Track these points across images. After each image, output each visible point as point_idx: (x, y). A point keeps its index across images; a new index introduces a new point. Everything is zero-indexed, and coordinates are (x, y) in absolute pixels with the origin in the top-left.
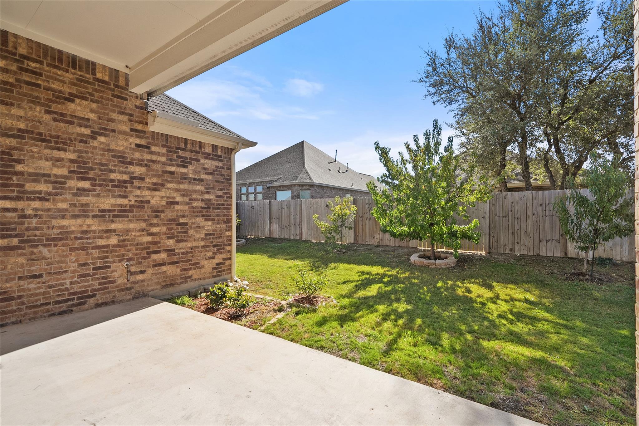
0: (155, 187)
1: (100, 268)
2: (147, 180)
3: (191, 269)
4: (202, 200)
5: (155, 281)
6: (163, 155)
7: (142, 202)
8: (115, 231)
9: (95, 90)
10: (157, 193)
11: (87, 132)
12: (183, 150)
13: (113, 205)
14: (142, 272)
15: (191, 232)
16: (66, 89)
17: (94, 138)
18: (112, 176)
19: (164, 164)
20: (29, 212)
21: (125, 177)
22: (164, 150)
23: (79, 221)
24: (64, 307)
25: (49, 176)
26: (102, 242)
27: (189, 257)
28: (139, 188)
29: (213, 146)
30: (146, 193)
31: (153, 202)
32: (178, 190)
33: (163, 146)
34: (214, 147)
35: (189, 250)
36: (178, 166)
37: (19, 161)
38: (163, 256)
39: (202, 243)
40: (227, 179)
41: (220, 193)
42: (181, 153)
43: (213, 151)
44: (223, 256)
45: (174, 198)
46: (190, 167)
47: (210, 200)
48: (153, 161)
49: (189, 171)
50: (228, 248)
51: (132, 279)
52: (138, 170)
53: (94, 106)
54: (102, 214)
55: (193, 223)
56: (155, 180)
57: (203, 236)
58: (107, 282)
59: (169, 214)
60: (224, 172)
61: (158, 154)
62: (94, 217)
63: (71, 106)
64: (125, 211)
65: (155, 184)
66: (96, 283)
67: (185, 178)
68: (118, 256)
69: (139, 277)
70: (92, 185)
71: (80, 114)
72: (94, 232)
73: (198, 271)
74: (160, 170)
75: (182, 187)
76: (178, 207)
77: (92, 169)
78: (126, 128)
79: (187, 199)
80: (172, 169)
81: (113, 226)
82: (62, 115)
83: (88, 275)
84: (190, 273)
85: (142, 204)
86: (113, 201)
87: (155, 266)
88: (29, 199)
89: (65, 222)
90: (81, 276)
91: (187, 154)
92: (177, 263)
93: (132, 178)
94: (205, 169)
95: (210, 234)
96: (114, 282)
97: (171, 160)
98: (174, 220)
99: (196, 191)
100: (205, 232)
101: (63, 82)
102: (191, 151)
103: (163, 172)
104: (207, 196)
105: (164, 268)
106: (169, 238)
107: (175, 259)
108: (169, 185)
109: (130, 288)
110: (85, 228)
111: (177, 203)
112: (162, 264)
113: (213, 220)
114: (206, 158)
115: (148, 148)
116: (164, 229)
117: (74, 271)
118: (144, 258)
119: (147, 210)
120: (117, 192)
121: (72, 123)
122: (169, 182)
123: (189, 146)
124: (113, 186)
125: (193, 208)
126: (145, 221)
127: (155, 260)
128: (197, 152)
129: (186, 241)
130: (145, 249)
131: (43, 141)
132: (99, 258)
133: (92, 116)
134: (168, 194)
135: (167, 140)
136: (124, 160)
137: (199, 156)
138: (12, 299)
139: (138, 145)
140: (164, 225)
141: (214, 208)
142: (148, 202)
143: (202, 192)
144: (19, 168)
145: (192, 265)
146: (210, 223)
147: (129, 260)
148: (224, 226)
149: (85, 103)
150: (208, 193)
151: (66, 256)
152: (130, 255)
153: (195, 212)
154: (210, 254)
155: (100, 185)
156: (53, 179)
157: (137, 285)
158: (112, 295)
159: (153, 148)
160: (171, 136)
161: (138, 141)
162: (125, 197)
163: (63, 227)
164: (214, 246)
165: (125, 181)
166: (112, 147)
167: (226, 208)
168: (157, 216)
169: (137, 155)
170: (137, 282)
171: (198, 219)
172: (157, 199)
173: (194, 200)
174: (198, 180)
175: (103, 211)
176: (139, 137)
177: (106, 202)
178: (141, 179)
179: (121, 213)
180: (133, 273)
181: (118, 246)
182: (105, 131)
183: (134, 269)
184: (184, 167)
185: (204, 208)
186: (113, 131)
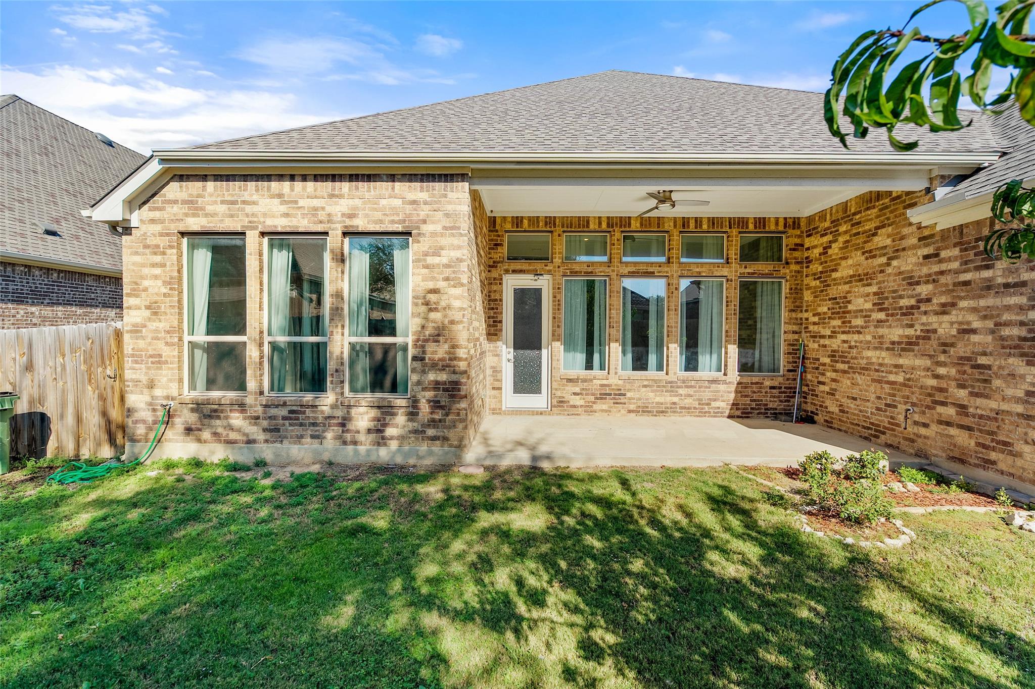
0: (944, 309)
1: (889, 406)
2: (935, 301)
3: (994, 449)
4: (1022, 324)
5: (939, 444)
6: (956, 258)
7: (928, 331)
8: (902, 366)
9: (891, 212)
10: (946, 318)
11: (884, 260)
13: (901, 337)
14: (926, 425)
15: (997, 383)
16: (873, 225)
17: (888, 265)
18: (902, 303)
19: (957, 272)
20: (853, 344)
21: (913, 302)
22: (956, 252)
23: (878, 352)
24: (866, 433)
25: (861, 311)
26: (892, 378)
27: (992, 426)
28: (925, 313)
30: (933, 319)
32: (974, 310)
33: (955, 246)
35: (993, 415)
36: (978, 268)
37: (849, 302)
38: (951, 412)
39: (1020, 409)
45: (969, 323)
48: (942, 273)
52: (924, 290)
53: (890, 229)
54: (893, 347)
55: (1000, 367)
56: (943, 300)
57: (1020, 393)
58: (894, 423)
59: (961, 350)
61: (949, 260)
62: (887, 349)
63: (876, 239)
64: (910, 343)
65: (944, 305)
66: (886, 420)
67: (988, 287)
68: (903, 397)
69: (923, 431)
70: (887, 315)
71: (881, 245)
72: (886, 365)
73: (1010, 459)
74: (950, 282)
75: (983, 303)
76: (975, 338)
77: (887, 298)
78: (914, 241)
79: (990, 324)
80: (967, 277)
81: (901, 361)
82: (871, 251)
83: (881, 410)
84: (993, 456)
85: (928, 334)
86: (900, 331)
87: (940, 422)
88: (854, 333)
89: (869, 353)
90: (877, 409)
92: (969, 429)
93: (919, 301)
96: (899, 426)
97: (966, 263)
98: (968, 359)
99: (1008, 308)
100: (1026, 387)
101: (871, 220)
103: (955, 284)
105: (953, 431)
106: (962, 386)
107: (967, 421)
108: (963, 304)
109: (914, 441)
110: (880, 361)
111: (974, 331)
112: (948, 424)
116: (953, 371)
117: (873, 403)
118: (928, 407)
119: (934, 343)
120: (906, 320)
121: (874, 257)
122: (961, 298)
124: (904, 314)
125: (1002, 338)
126: (931, 356)
127: (940, 414)
129: (987, 397)
130: (930, 395)
131: (860, 280)
132: (890, 395)
133: (888, 242)
134: (960, 318)
135: (961, 233)
136: (912, 282)
138: (844, 412)
139: (926, 257)
140: (955, 364)
142: (935, 331)
143: (1021, 308)
144: (850, 307)
145: (998, 442)
147: (913, 405)
149: (884, 230)
151: (869, 386)
152: (915, 400)
153: (1007, 347)
155: (892, 315)
156: (864, 314)
157: (919, 440)
158: (897, 440)
159: (944, 254)
160: (967, 225)
161: (926, 252)
162: (912, 326)
163: (867, 358)
165: (912, 307)
166: (902, 269)
168: (944, 352)
169: (925, 270)
170: (919, 436)
171: (1011, 360)
172: (945, 326)
173: (1006, 324)
174: (1016, 285)
175: (893, 343)
176: (926, 246)
177: (896, 333)
178: (929, 300)
179: (908, 345)
180: (916, 423)
181: (905, 385)
182: (898, 252)
183: (916, 417)
184: (987, 267)
185: (1025, 339)
186: (904, 249)
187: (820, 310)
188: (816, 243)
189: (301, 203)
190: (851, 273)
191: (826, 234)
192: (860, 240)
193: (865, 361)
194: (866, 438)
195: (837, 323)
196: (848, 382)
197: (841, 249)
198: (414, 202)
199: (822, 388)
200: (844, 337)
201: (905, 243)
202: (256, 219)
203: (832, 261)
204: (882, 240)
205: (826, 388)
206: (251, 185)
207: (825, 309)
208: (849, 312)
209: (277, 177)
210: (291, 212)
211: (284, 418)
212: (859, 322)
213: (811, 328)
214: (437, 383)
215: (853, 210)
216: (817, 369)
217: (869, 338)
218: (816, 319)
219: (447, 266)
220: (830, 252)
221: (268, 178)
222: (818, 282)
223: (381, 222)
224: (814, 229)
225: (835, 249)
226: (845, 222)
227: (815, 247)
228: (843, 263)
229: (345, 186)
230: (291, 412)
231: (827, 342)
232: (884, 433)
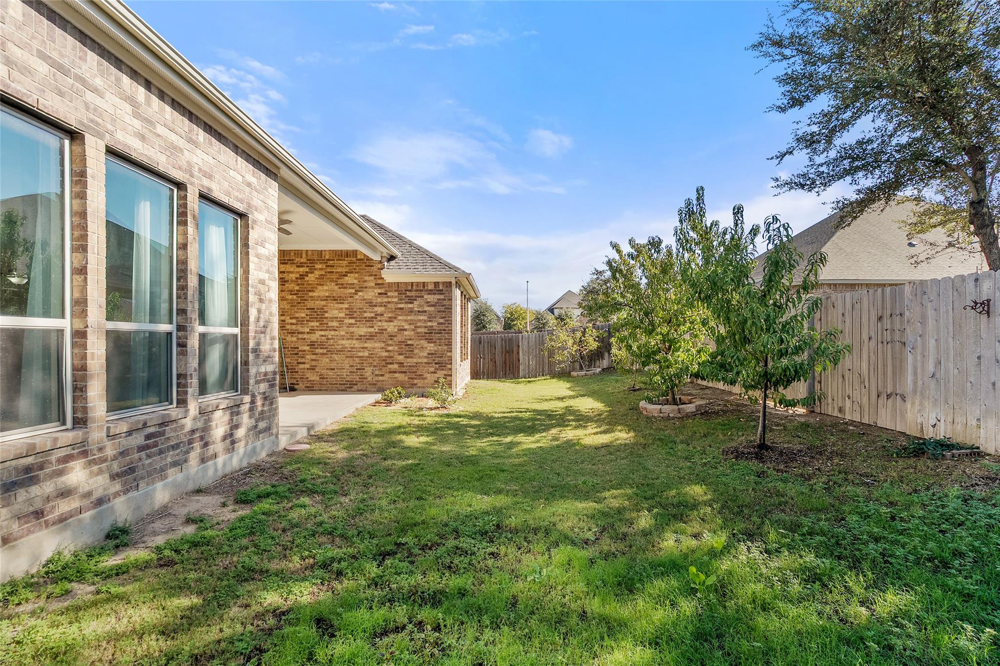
0: (390, 320)
1: (359, 369)
2: (385, 315)
3: (416, 379)
4: (426, 327)
6: (396, 297)
7: (382, 330)
8: (367, 348)
9: (357, 266)
10: (391, 323)
11: (353, 291)
12: (410, 291)
13: (366, 332)
14: (382, 375)
15: (416, 351)
16: (344, 270)
17: (356, 294)
18: (366, 315)
19: (396, 303)
20: (330, 337)
21: (373, 315)
22: (396, 294)
23: (350, 341)
24: (343, 387)
25: (337, 318)
26: (360, 354)
27: (414, 369)
28: (380, 321)
29: (435, 283)
30: (385, 324)
31: (389, 330)
32: (406, 321)
33: (395, 291)
34: (436, 284)
35: (415, 365)
36: (406, 303)
37: (326, 312)
38: (396, 366)
39: (425, 360)
40: (449, 308)
41: (442, 321)
42: (408, 293)
43: (435, 287)
44: (445, 372)
45: (403, 326)
46: (415, 302)
47: (432, 326)
48: (389, 302)
49: (415, 306)
50: (449, 366)
51: (377, 378)
52: (379, 310)
53: (356, 275)
54: (360, 338)
55: (417, 345)
56: (390, 315)
57: (426, 354)
58: (363, 378)
59: (399, 338)
60: (446, 303)
61: (392, 297)
62: (357, 339)
63: (346, 278)
64: (372, 336)
65: (390, 318)
66: (358, 377)
67: (411, 311)
68: (368, 363)
69: (381, 378)
70: (356, 321)
71: (350, 282)
72: (356, 348)
73: (422, 381)
74: (394, 308)
75: (409, 318)
76: (406, 333)
77: (356, 312)
78: (373, 284)
79: (413, 327)
80: (402, 306)
81: (366, 345)
82: (342, 284)
83: (354, 372)
84: (416, 381)
85: (382, 331)
86: (365, 330)
87: (390, 372)
88: (330, 330)
89: (344, 342)
90: (351, 372)
91: (413, 294)
92: (405, 372)
93: (376, 315)
94: (428, 302)
95: (432, 354)
96: (366, 378)
97: (401, 300)
98: (404, 342)
99: (420, 321)
100: (427, 351)
101: (343, 267)
102: (417, 291)
103: (396, 309)
104: (429, 324)
105: (396, 375)
106: (400, 354)
107: (404, 369)
108: (400, 318)
109: (375, 384)
110: (352, 346)
111: (405, 330)
112: (395, 372)
113: (435, 342)
114: (429, 294)
115: (386, 294)
116: (396, 348)
117: (348, 369)
118: (383, 366)
119: (385, 335)
120: (368, 324)
121: (346, 288)
122: (399, 315)
123: (414, 287)
124: (366, 321)
125: (418, 333)
126: (384, 342)
127: (390, 369)
128: (421, 291)
129: (412, 358)
130: (384, 360)
131: (335, 300)
132: (359, 363)
133: (356, 281)
134: (399, 324)
135: (398, 286)
136: (371, 304)
137: (423, 293)
138: (324, 378)
139: (379, 294)
140: (396, 345)
141: (435, 333)
142: (386, 330)
143: (425, 321)
144: (326, 315)
145: (417, 375)
146: (432, 345)
147: (375, 366)
148: (446, 347)
149: (352, 275)
150: (430, 321)
151: (344, 360)
152: (375, 364)
153: (420, 336)
154: (432, 369)
155: (359, 321)
156: (339, 319)
157: (379, 383)
158: (365, 386)
159: (389, 294)
160: (401, 283)
161: (380, 291)
162: (373, 327)
163: (342, 345)
164: (436, 363)
165: (372, 317)
166: (365, 297)
167: (448, 333)
168: (391, 339)
169: (379, 300)
170: (379, 381)
171: (421, 341)
172: (391, 328)
173: (419, 327)
174: (422, 312)
175: (361, 336)
176: (380, 288)
177: (363, 330)
178: (382, 315)
179: (371, 337)
180: (376, 375)
181: (369, 357)
182: (361, 289)
183: (377, 372)
184: (411, 303)
185: (427, 333)
186: (366, 287)
187: (297, 315)
188: (292, 270)
190: (327, 294)
191: (302, 266)
192: (334, 276)
193: (340, 347)
194: (342, 390)
195: (315, 324)
196: (327, 360)
197: (317, 278)
198: (249, 185)
199: (301, 366)
200: (323, 333)
201: (365, 284)
203: (309, 284)
204: (350, 279)
205: (307, 366)
207: (303, 315)
208: (326, 318)
211: (141, 449)
212: (335, 324)
213: (288, 327)
215: (327, 257)
216: (296, 354)
217: (343, 333)
218: (294, 321)
220: (306, 278)
222: (295, 297)
223: (228, 194)
224: (290, 260)
225: (311, 278)
226: (321, 263)
227: (292, 272)
228: (320, 288)
230: (148, 437)
231: (305, 336)
232: (356, 384)
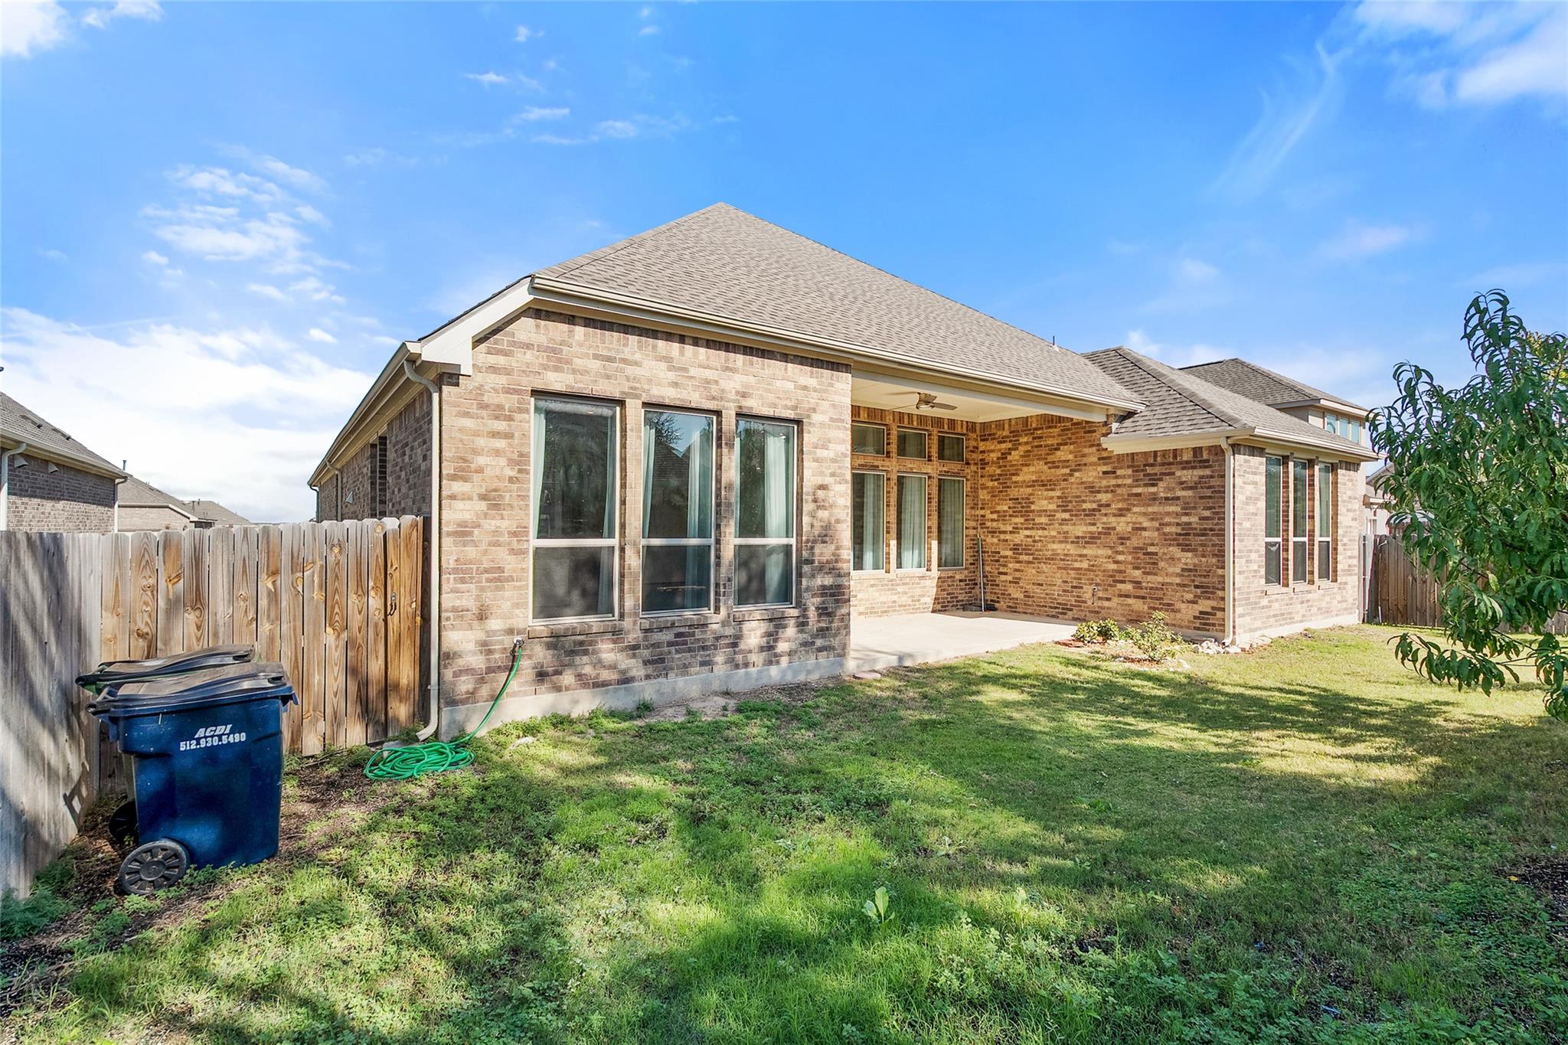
0: (1121, 513)
1: (1076, 587)
2: (1113, 506)
4: (1178, 524)
5: (1120, 612)
6: (1129, 476)
7: (1108, 528)
8: (1086, 556)
9: (1073, 434)
10: (1122, 519)
11: (1067, 471)
12: (1152, 465)
13: (1085, 532)
14: (1108, 599)
15: (1162, 564)
16: (1055, 442)
17: (1072, 475)
18: (1085, 506)
19: (1130, 486)
20: (1037, 538)
21: (1095, 506)
22: (1129, 472)
23: (1063, 545)
25: (1046, 511)
26: (1077, 565)
27: (1159, 594)
28: (1106, 515)
29: (1194, 449)
30: (1112, 519)
31: (1119, 529)
32: (1145, 514)
33: (1128, 467)
34: (1197, 451)
35: (1160, 586)
36: (1146, 485)
37: (1032, 503)
38: (1129, 587)
39: (1178, 580)
40: (1220, 492)
41: (1207, 513)
42: (1149, 470)
43: (1195, 456)
44: (1214, 603)
45: (1140, 523)
46: (1161, 484)
47: (1190, 523)
48: (1119, 486)
49: (1160, 490)
50: (1220, 593)
51: (1100, 603)
52: (1104, 497)
53: (1072, 447)
54: (1077, 540)
55: (1164, 554)
56: (1120, 506)
57: (1178, 570)
58: (1080, 601)
59: (1135, 542)
60: (1214, 482)
61: (1124, 477)
62: (1072, 542)
63: (1058, 453)
64: (1094, 538)
65: (1120, 510)
66: (1073, 599)
67: (1154, 498)
68: (1088, 579)
69: (1106, 604)
70: (1071, 515)
71: (1063, 458)
72: (1071, 555)
74: (1125, 493)
75: (1150, 509)
76: (1145, 534)
77: (1071, 502)
78: (1094, 459)
79: (1156, 524)
80: (1139, 490)
81: (1085, 552)
82: (1053, 462)
83: (1068, 591)
85: (1108, 530)
86: (1084, 528)
87: (1120, 596)
88: (1037, 529)
89: (1055, 546)
90: (1064, 591)
91: (1157, 470)
92: (1143, 598)
93: (1100, 506)
94: (1182, 483)
95: (1190, 570)
96: (1085, 602)
97: (1137, 480)
98: (1141, 549)
99: (1168, 514)
100: (1181, 566)
101: (1053, 436)
102: (1163, 464)
103: (1129, 495)
104: (1185, 519)
105: (1130, 601)
106: (1135, 568)
107: (1142, 593)
108: (1136, 509)
109: (1098, 612)
110: (1066, 552)
111: (1145, 529)
112: (1127, 596)
113: (1194, 550)
114: (1184, 468)
115: (1114, 472)
116: (1130, 558)
117: (1060, 586)
118: (1110, 585)
119: (1114, 537)
120: (1088, 520)
121: (1058, 467)
122: (1134, 505)
123: (1159, 459)
124: (1086, 515)
125: (1165, 534)
126: (1111, 547)
127: (1120, 590)
128: (1170, 464)
129: (1155, 574)
130: (1111, 576)
131: (1044, 485)
132: (1075, 579)
133: (1071, 457)
134: (1134, 520)
135: (1133, 459)
136: (1093, 490)
137: (1173, 468)
138: (1029, 597)
139: (1105, 473)
140: (1130, 553)
141: (1195, 535)
142: (1114, 528)
143: (1177, 514)
144: (1033, 507)
145: (1164, 605)
146: (1190, 555)
147: (1097, 585)
148: (1214, 560)
149: (1066, 447)
150: (1186, 514)
151: (1055, 573)
152: (1098, 581)
153: (1168, 540)
154: (1190, 596)
155: (1076, 515)
156: (1048, 513)
157: (1103, 611)
159: (1119, 472)
160: (1137, 454)
161: (1105, 469)
162: (1094, 524)
163: (1053, 550)
164: (1196, 587)
165: (1094, 510)
166: (1084, 480)
167: (1218, 535)
168: (1122, 544)
169: (1104, 483)
170: (1103, 608)
171: (1171, 549)
172: (1122, 525)
173: (1167, 524)
174: (1173, 499)
175: (1078, 537)
176: (1105, 464)
177: (1080, 530)
178: (1108, 505)
179: (1092, 539)
180: (1100, 598)
181: (1089, 570)
182: (1079, 467)
183: (1100, 594)
184: (1153, 485)
185: (1180, 534)
186: (1085, 465)
187: (998, 508)
188: (993, 447)
189: (693, 372)
190: (1034, 478)
191: (1004, 442)
192: (1043, 452)
193: (1050, 553)
194: (1053, 616)
195: (1019, 520)
196: (1034, 571)
197: (1022, 456)
198: (805, 388)
199: (1003, 578)
200: (1028, 533)
201: (1085, 460)
202: (638, 385)
203: (1011, 466)
204: (1064, 454)
205: (1009, 578)
206: (633, 339)
207: (1005, 508)
208: (1033, 511)
209: (664, 336)
210: (681, 381)
211: (670, 644)
212: (1044, 520)
213: (989, 524)
214: (824, 587)
215: (1034, 426)
216: (998, 561)
217: (1053, 533)
218: (995, 516)
219: (834, 461)
220: (1009, 458)
221: (654, 334)
222: (996, 483)
223: (775, 406)
224: (990, 435)
225: (1015, 456)
226: (1026, 435)
227: (992, 451)
228: (1025, 469)
229: (739, 359)
230: (678, 635)
231: (1008, 537)
232: (1071, 610)
